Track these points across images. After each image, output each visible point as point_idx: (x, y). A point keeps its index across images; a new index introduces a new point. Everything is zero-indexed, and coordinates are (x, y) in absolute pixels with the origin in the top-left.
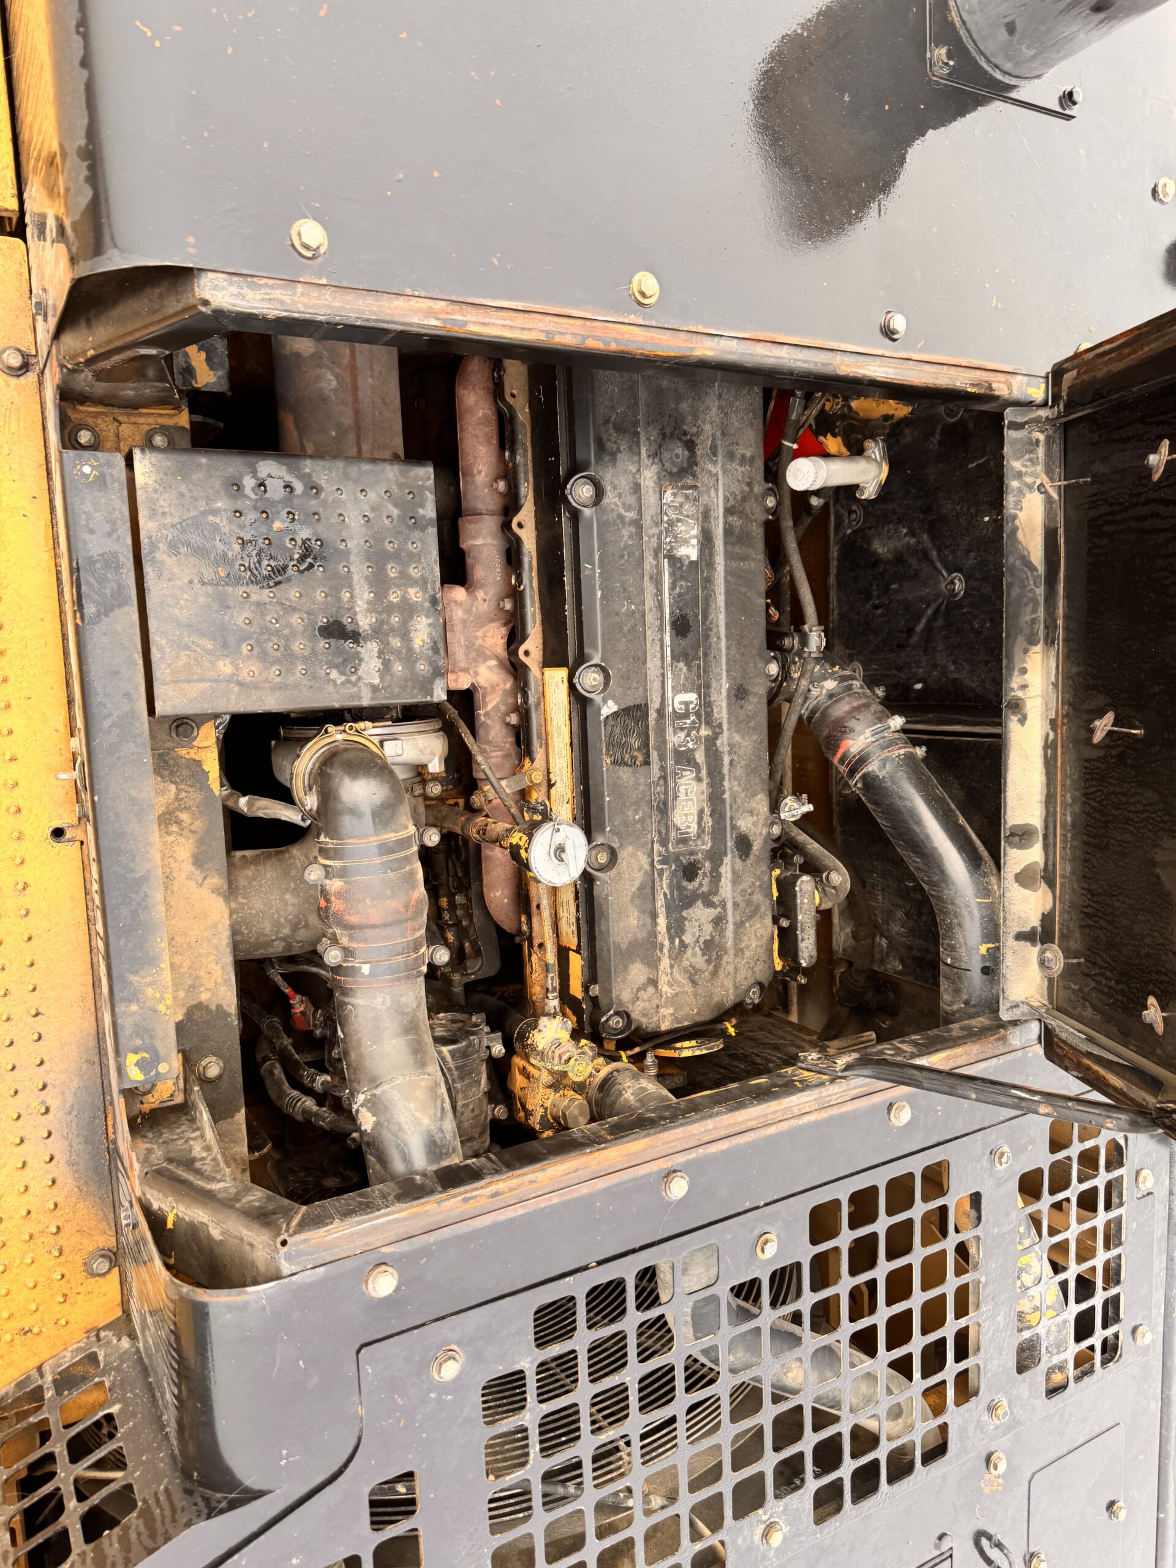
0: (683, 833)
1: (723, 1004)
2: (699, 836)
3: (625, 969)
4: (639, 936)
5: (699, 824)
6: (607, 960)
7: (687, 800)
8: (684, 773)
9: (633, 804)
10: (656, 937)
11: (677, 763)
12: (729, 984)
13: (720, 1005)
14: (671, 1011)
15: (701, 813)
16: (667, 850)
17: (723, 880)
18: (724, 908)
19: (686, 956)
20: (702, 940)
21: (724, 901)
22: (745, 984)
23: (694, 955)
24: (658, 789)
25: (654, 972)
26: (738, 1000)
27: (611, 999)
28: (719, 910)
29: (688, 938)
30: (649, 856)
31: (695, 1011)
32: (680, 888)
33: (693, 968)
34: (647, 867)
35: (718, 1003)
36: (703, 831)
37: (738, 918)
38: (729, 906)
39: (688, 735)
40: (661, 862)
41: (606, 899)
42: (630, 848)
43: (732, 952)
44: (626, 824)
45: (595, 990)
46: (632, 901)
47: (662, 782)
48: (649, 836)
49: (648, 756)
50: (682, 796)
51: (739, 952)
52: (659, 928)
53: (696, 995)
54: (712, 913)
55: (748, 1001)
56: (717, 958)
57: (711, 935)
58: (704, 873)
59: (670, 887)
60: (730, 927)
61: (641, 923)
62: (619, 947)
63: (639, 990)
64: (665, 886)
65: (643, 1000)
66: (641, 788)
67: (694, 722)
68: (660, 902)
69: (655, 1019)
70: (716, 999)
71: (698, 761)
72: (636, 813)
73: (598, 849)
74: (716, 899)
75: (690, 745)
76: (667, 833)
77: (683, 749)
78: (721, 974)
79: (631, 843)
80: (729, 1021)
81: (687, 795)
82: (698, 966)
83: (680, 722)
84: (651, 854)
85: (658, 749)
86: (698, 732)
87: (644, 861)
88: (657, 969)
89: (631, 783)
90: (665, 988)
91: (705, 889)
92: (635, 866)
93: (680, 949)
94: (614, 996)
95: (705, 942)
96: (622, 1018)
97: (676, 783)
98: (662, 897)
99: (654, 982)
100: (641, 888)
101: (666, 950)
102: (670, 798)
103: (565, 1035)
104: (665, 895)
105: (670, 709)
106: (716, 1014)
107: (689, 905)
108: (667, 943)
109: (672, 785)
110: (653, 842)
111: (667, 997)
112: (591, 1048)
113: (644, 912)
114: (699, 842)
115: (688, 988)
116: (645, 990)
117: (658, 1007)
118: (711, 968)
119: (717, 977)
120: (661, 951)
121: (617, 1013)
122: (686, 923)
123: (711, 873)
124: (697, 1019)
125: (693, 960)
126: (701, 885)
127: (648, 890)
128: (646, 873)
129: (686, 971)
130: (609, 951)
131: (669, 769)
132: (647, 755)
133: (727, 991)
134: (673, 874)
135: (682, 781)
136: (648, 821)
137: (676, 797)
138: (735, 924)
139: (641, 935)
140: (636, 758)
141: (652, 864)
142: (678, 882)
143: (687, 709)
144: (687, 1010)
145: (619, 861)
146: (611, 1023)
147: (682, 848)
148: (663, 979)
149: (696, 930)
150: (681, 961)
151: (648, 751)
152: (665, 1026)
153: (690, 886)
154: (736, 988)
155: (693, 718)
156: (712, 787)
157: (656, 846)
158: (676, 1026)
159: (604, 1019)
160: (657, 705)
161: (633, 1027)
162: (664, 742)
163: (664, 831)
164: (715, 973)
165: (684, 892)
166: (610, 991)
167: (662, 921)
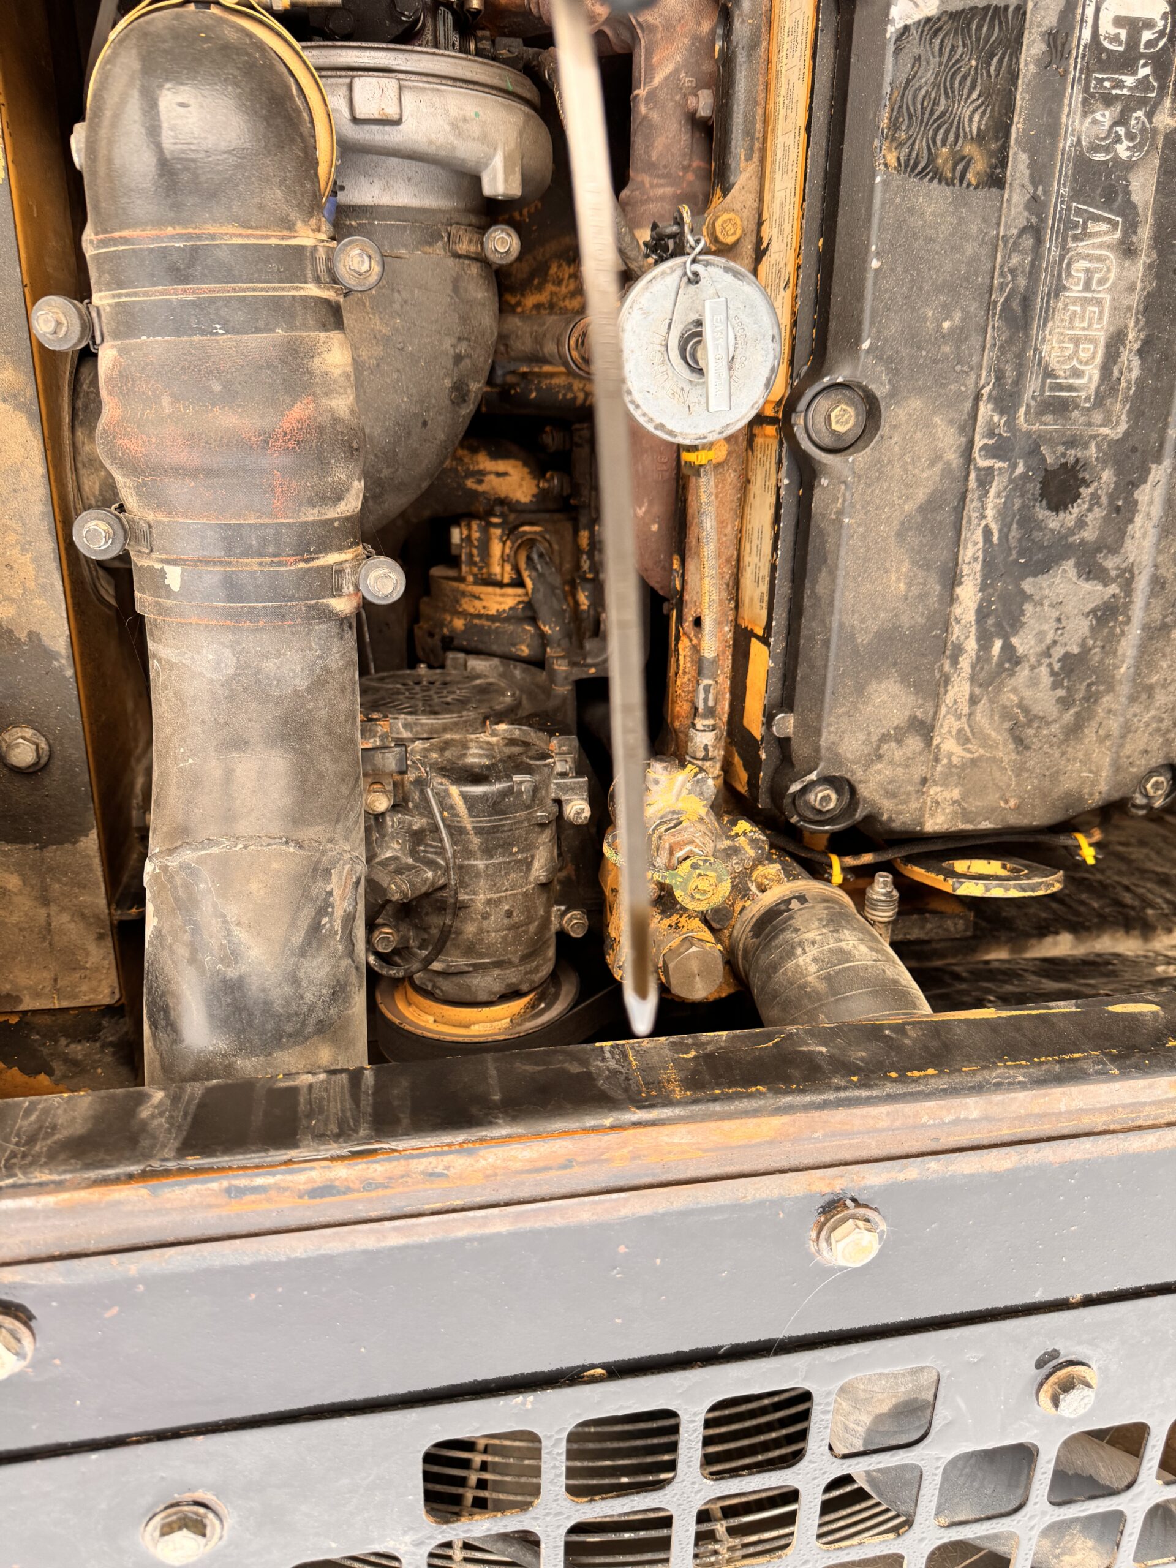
0: (1061, 387)
1: (1080, 799)
2: (1098, 401)
3: (860, 690)
4: (905, 621)
5: (1106, 370)
6: (819, 663)
7: (1085, 302)
8: (1092, 227)
9: (938, 289)
10: (946, 627)
11: (1077, 194)
12: (1103, 758)
13: (1072, 798)
14: (956, 793)
15: (1116, 341)
16: (1011, 424)
17: (1138, 519)
18: (1128, 586)
19: (1012, 682)
20: (1058, 652)
21: (1130, 570)
22: (1142, 764)
23: (1034, 682)
24: (1015, 260)
25: (929, 706)
26: (1116, 796)
27: (817, 750)
28: (1114, 589)
29: (1023, 643)
30: (962, 430)
31: (1012, 803)
32: (1027, 522)
33: (1026, 710)
34: (953, 457)
35: (1068, 794)
36: (1113, 390)
37: (1157, 615)
38: (1142, 583)
39: (1122, 120)
40: (990, 452)
41: (838, 521)
42: (916, 403)
43: (1124, 690)
44: (914, 339)
45: (786, 724)
46: (901, 535)
47: (1028, 242)
48: (971, 380)
49: (1003, 163)
50: (1075, 289)
51: (1143, 691)
52: (957, 610)
53: (1020, 769)
54: (1096, 592)
55: (1140, 800)
56: (1086, 699)
57: (1083, 644)
58: (1095, 497)
59: (1003, 514)
60: (1134, 633)
61: (915, 591)
62: (852, 637)
63: (884, 738)
64: (990, 513)
65: (891, 762)
66: (970, 248)
67: (1144, 83)
68: (972, 550)
69: (914, 805)
70: (1067, 784)
71: (1135, 198)
72: (947, 311)
73: (834, 395)
74: (1110, 563)
75: (1123, 150)
76: (1019, 381)
77: (1100, 157)
78: (1090, 733)
79: (920, 391)
80: (1088, 834)
81: (1087, 287)
82: (1037, 709)
83: (1105, 80)
84: (968, 425)
85: (1033, 150)
86: (1150, 116)
87: (949, 440)
88: (937, 699)
89: (944, 231)
90: (949, 745)
91: (1089, 534)
92: (922, 450)
93: (1000, 664)
94: (823, 743)
95: (1066, 657)
96: (839, 792)
97: (1064, 249)
98: (978, 536)
99: (925, 729)
100: (930, 506)
101: (965, 663)
102: (1043, 289)
103: (699, 807)
104: (987, 532)
105: (1087, 34)
106: (1059, 817)
107: (1043, 567)
108: (971, 645)
109: (1055, 253)
110: (978, 397)
111: (950, 765)
112: (753, 841)
113: (927, 566)
114: (1098, 417)
115: (1006, 752)
116: (899, 742)
117: (924, 781)
118: (1069, 716)
119: (1079, 740)
120: (955, 662)
121: (828, 781)
122: (1028, 608)
123: (1112, 498)
124: (1013, 820)
125: (1028, 693)
126: (1081, 523)
127: (945, 516)
128: (947, 472)
129: (1006, 714)
130: (827, 643)
131: (1054, 208)
132: (1001, 160)
133: (1096, 773)
134: (1018, 485)
135: (1083, 247)
136: (975, 340)
137: (1058, 289)
138: (1146, 627)
139: (912, 618)
140: (968, 161)
141: (968, 454)
142: (1024, 506)
143: (1133, 42)
144: (992, 798)
145: (884, 430)
146: (811, 797)
147: (1050, 424)
148: (948, 726)
149: (1049, 627)
150: (998, 691)
151: (1005, 147)
152: (935, 823)
153: (1054, 522)
154: (1117, 768)
155: (1144, 71)
156: (1159, 277)
157: (985, 410)
158: (961, 826)
159: (795, 788)
160: (1050, 20)
161: (859, 815)
162: (1053, 130)
163: (1010, 374)
164: (1075, 730)
165: (1037, 535)
166: (818, 732)
167: (968, 595)
